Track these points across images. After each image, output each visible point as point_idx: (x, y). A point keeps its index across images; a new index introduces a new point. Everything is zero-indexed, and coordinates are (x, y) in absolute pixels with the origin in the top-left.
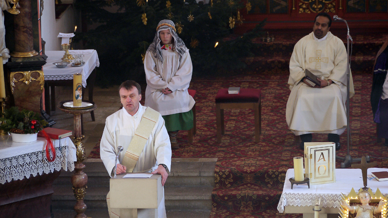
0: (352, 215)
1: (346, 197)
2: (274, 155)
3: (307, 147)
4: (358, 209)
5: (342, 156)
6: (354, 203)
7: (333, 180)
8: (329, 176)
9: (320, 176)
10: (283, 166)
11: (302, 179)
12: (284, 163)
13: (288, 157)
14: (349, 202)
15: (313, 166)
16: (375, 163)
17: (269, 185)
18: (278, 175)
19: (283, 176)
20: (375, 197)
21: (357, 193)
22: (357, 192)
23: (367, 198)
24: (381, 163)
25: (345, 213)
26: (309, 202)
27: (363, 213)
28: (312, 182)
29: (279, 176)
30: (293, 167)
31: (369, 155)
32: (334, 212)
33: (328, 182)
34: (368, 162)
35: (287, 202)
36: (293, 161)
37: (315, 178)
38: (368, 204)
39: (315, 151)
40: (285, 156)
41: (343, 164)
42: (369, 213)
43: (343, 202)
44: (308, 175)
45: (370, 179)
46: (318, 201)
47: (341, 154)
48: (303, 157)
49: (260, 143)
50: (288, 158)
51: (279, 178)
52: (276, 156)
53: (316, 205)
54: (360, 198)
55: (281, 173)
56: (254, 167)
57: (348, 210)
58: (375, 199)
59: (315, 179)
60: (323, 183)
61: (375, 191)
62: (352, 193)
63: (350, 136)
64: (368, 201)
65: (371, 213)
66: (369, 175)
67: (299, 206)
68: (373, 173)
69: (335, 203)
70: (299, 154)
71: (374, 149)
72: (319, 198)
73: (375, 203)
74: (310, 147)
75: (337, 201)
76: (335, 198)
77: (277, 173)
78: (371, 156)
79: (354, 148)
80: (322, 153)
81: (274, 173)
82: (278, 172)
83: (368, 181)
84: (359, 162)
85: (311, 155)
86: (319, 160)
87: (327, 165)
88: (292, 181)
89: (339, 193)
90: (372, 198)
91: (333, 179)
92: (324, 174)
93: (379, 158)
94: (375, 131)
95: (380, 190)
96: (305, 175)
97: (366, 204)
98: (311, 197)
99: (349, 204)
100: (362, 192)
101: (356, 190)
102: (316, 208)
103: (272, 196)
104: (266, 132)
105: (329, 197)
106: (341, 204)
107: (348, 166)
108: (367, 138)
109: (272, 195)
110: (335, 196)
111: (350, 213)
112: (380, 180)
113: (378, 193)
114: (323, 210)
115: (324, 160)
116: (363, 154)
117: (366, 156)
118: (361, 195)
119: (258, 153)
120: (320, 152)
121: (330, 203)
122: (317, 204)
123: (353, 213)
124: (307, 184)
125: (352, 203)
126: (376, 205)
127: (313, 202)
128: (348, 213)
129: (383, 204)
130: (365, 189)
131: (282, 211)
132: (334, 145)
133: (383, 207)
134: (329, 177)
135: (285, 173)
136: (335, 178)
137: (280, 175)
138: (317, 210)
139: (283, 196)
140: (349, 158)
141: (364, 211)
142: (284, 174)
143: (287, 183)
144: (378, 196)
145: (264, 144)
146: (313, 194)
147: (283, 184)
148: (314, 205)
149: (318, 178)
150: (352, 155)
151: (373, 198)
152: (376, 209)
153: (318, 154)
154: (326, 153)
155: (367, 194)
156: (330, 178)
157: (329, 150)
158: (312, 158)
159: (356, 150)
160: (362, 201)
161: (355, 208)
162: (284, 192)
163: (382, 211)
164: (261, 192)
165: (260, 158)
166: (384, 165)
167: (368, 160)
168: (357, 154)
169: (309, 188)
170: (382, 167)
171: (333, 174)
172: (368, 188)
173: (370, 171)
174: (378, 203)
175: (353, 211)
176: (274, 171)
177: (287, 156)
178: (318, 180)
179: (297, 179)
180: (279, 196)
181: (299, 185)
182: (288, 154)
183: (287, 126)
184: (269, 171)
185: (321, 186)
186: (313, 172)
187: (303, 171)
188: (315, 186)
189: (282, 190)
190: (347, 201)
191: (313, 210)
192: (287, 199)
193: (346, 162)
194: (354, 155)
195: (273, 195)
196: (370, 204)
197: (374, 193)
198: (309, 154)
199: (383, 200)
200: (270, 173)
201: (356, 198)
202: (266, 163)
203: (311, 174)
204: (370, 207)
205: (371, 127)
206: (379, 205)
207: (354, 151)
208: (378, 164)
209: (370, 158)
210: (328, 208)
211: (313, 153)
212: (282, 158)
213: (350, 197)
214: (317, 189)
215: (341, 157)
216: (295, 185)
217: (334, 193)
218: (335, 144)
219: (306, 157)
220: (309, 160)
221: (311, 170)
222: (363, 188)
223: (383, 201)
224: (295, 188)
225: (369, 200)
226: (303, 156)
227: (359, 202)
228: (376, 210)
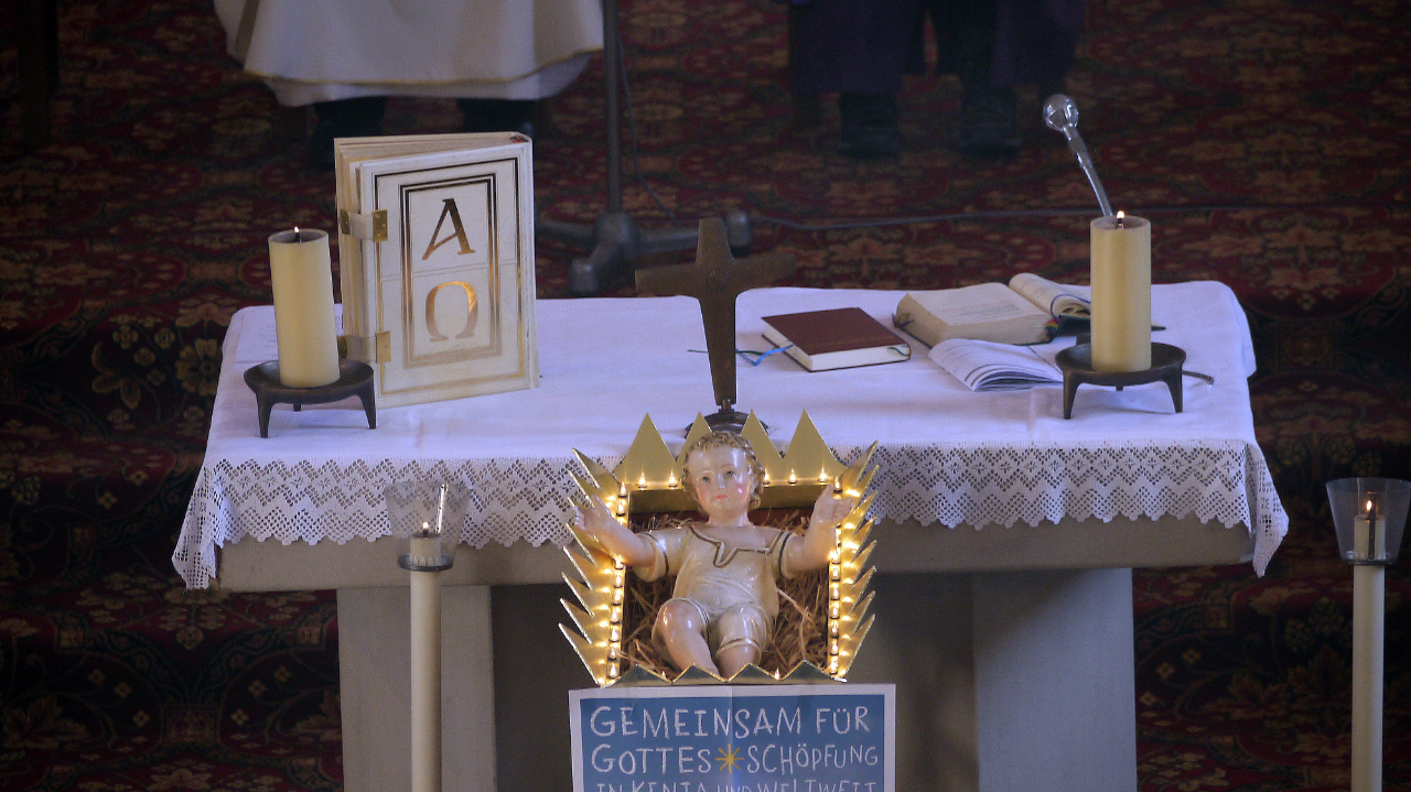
0: (647, 587)
1: (609, 480)
2: (144, 221)
3: (353, 166)
4: (683, 549)
5: (574, 219)
6: (659, 515)
7: (521, 373)
8: (495, 349)
9: (441, 347)
10: (202, 289)
11: (328, 369)
12: (213, 271)
13: (238, 231)
14: (623, 505)
15: (393, 290)
16: (783, 255)
17: (118, 418)
18: (176, 347)
19: (206, 357)
20: (786, 473)
21: (678, 452)
22: (672, 445)
23: (740, 480)
24: (819, 257)
25: (603, 581)
26: (371, 512)
27: (713, 578)
28: (391, 385)
29: (183, 354)
30: (266, 298)
31: (744, 207)
32: (531, 572)
33: (493, 386)
34: (738, 252)
35: (236, 521)
36: (266, 259)
37: (411, 361)
38: (743, 520)
39: (406, 191)
40: (216, 225)
41: (584, 269)
42: (751, 574)
43: (585, 509)
44: (362, 342)
45: (755, 358)
46: (431, 504)
47: (570, 207)
48: (333, 233)
49: (53, 150)
50: (237, 240)
51: (182, 371)
52: (159, 229)
53: (417, 536)
54: (697, 480)
55: (190, 335)
56: (18, 304)
57: (619, 560)
58: (784, 482)
59: (406, 366)
60: (458, 391)
61: (784, 431)
62: (647, 447)
63: (621, 92)
64: (745, 500)
65: (764, 570)
66: (746, 336)
67: (313, 542)
68: (770, 320)
69: (537, 516)
70: (305, 213)
71: (779, 167)
72: (436, 486)
73: (789, 509)
74: (372, 167)
75: (551, 506)
76: (536, 483)
77: (165, 340)
78: (756, 214)
79: (650, 163)
80: (450, 206)
81: (146, 337)
82: (174, 329)
83: (744, 373)
84: (686, 255)
85: (380, 220)
86: (432, 247)
87: (481, 277)
88: (263, 381)
89: (558, 452)
90: (767, 477)
91: (522, 363)
92: (468, 333)
93: (813, 225)
94: (780, 58)
95: (822, 425)
96: (343, 345)
97: (732, 514)
98: (389, 481)
99: (623, 521)
100: (706, 439)
101: (670, 428)
102: (418, 553)
103: (138, 482)
104: (91, 80)
105: (499, 477)
106: (578, 521)
107: (616, 282)
108: (732, 98)
109: (139, 477)
110: (536, 471)
111: (632, 579)
112: (819, 361)
113: (808, 445)
114: (461, 561)
115: (466, 248)
116: (705, 204)
117: (724, 215)
118: (702, 461)
119: (39, 212)
120: (435, 198)
121: (509, 515)
122: (426, 526)
123: (651, 574)
124: (356, 399)
125: (647, 513)
126: (796, 522)
127: (400, 513)
128: (620, 577)
129: (838, 513)
130: (726, 421)
131: (206, 579)
132: (525, 151)
133: (838, 532)
134: (499, 352)
135: (219, 333)
136: (536, 362)
137: (186, 352)
138: (423, 562)
139: (210, 479)
140: (618, 230)
141: (721, 562)
142: (213, 343)
143: (231, 397)
144: (808, 467)
145: (78, 153)
146: (398, 467)
147: (207, 404)
148: (403, 534)
149: (427, 360)
150: (642, 213)
151: (776, 474)
152: (797, 548)
153: (426, 208)
154: (471, 201)
155: (736, 456)
156: (506, 362)
157: (490, 181)
158: (385, 236)
159: (661, 179)
160: (708, 502)
161: (662, 543)
162: (211, 459)
163: (833, 555)
164: (64, 464)
165: (53, 245)
166: (837, 270)
167: (743, 239)
168: (669, 201)
169: (373, 425)
170: (826, 284)
171: (519, 337)
172: (742, 419)
173: (755, 308)
174: (808, 509)
175: (650, 563)
176: (149, 322)
177: (228, 225)
178: (426, 375)
179: (292, 373)
180: (185, 485)
181: (309, 413)
182: (232, 211)
183: (221, 35)
184: (116, 327)
185: (444, 410)
186: (393, 323)
187: (331, 320)
188: (412, 416)
189: (201, 447)
190: (615, 504)
191: (403, 563)
192: (235, 502)
193: (600, 254)
194: (654, 208)
195: (144, 476)
196: (757, 516)
197: (778, 444)
198: (368, 208)
199: (837, 486)
200: (125, 338)
201: (672, 481)
202: (93, 273)
203: (383, 336)
204: (759, 537)
205: (754, 29)
206: (817, 520)
207: (650, 186)
208: (801, 264)
209: (752, 224)
210: (493, 545)
211: (390, 201)
212: (198, 241)
213: (633, 476)
214: (422, 430)
215: (569, 228)
216: (280, 411)
217: (531, 452)
218: (529, 145)
219: (346, 231)
220: (370, 247)
221: (383, 312)
222: (711, 419)
223: (838, 497)
224: (286, 428)
225: (750, 489)
226: (329, 223)
227: (684, 508)
228: (797, 550)
